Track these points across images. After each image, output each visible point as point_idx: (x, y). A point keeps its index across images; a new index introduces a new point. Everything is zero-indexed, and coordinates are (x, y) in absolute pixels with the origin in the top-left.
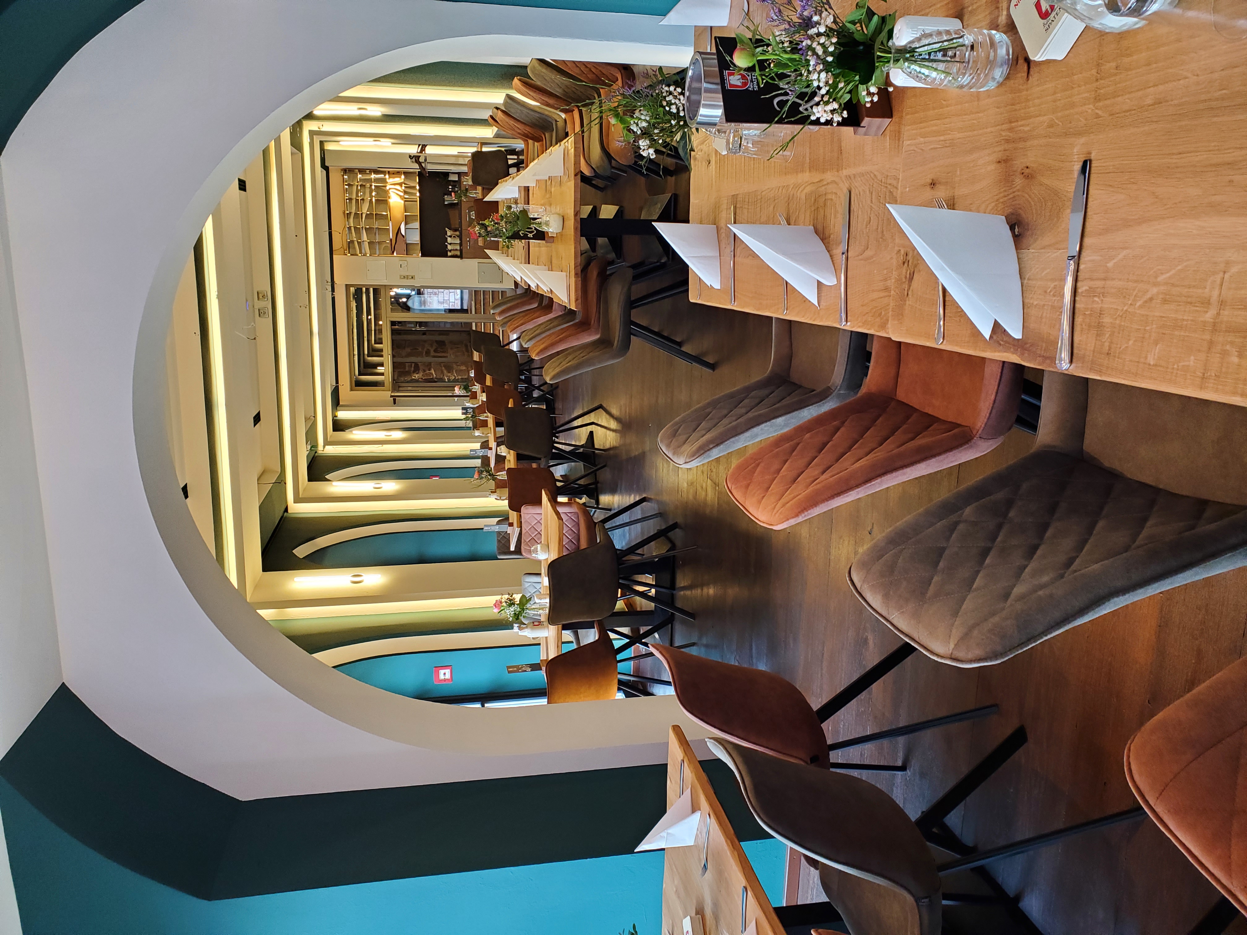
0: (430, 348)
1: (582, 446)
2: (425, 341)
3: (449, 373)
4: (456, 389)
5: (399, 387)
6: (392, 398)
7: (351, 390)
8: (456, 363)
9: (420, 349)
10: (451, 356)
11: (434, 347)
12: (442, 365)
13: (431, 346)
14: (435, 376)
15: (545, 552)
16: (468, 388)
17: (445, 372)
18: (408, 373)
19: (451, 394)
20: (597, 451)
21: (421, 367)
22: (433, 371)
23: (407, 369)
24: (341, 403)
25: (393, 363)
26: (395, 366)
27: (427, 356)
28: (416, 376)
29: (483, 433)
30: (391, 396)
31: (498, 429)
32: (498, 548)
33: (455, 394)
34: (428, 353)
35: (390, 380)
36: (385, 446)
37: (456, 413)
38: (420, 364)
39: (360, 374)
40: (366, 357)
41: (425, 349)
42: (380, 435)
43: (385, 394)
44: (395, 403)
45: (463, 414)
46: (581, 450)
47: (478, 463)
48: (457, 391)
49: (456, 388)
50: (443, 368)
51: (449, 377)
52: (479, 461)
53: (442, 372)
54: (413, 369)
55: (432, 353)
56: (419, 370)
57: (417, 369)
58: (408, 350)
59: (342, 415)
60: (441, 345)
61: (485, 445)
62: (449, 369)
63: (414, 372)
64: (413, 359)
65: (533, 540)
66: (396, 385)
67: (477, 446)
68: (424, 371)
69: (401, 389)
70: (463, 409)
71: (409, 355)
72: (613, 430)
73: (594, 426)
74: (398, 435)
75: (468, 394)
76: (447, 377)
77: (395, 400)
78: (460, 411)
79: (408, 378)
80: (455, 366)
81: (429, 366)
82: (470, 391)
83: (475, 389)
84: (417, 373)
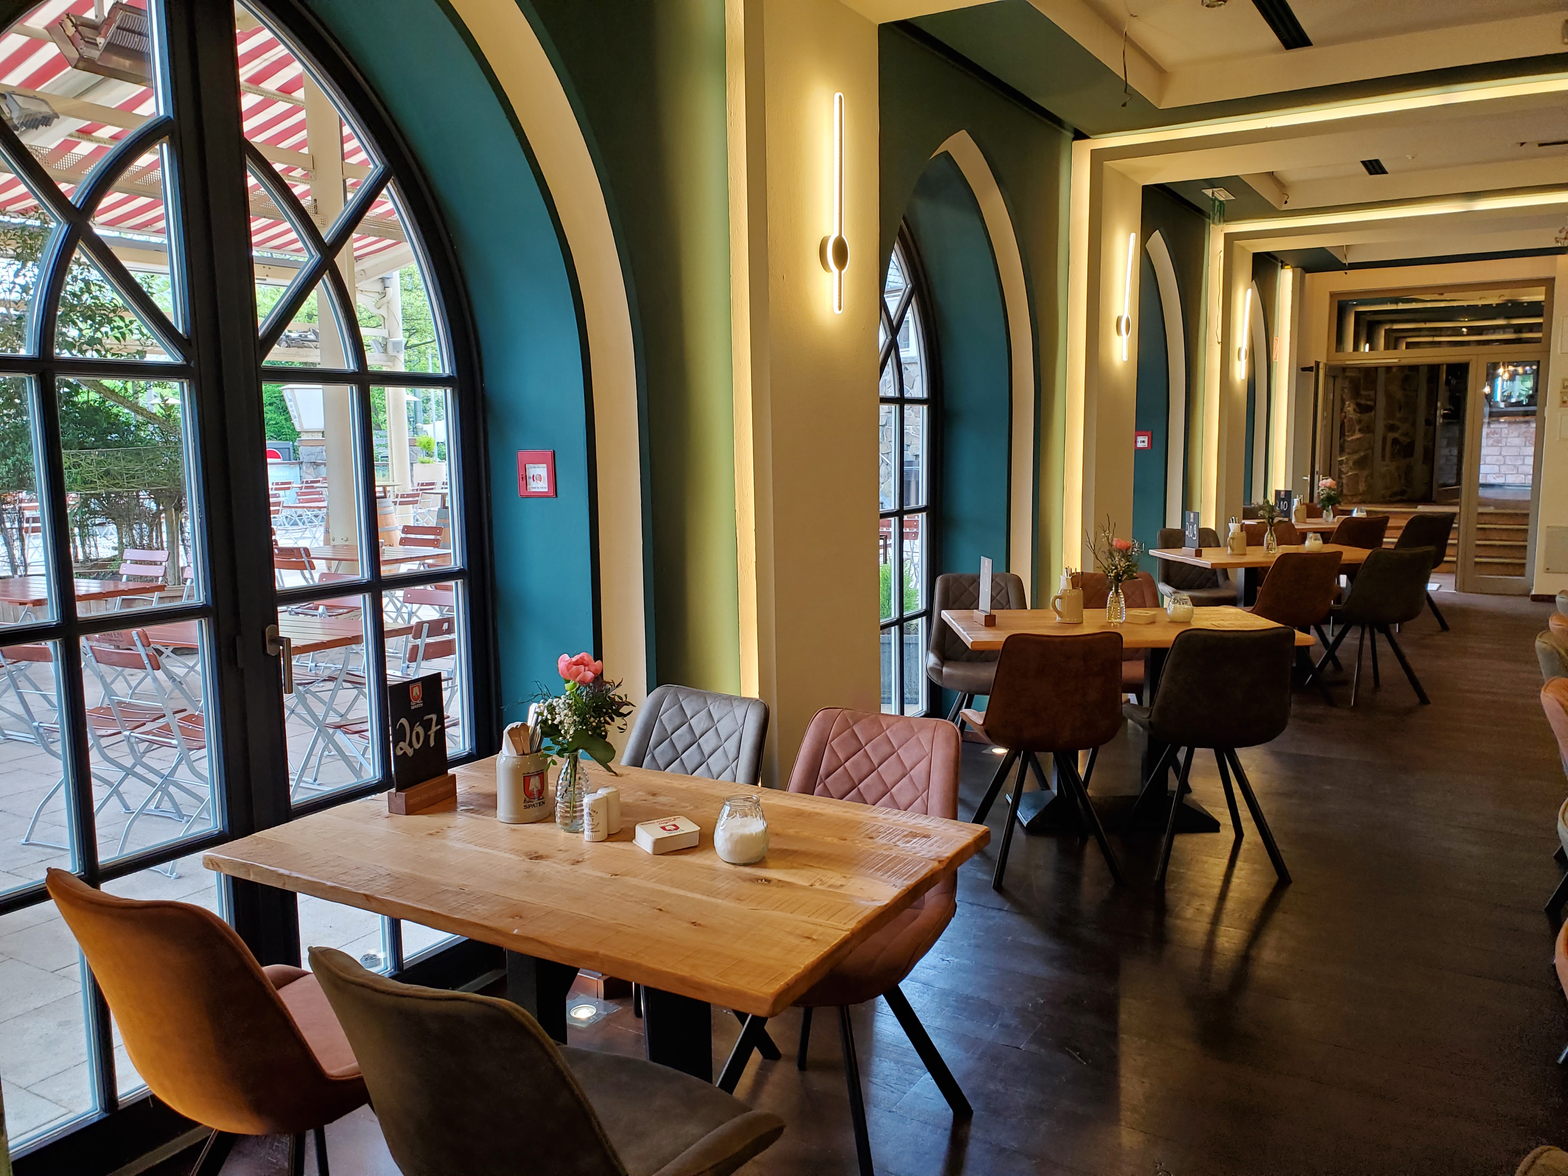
0: (1400, 431)
1: (1185, 788)
2: (1414, 424)
3: (1354, 464)
4: (1329, 482)
5: (1334, 377)
6: (1313, 364)
7: (1332, 295)
8: (1371, 475)
9: (1398, 415)
10: (1385, 467)
11: (1403, 439)
12: (1370, 451)
13: (1406, 434)
14: (1349, 439)
15: (732, 852)
16: (1329, 504)
17: (1356, 457)
18: (1356, 393)
19: (1317, 469)
20: (1164, 840)
21: (1366, 417)
22: (1358, 435)
23: (1363, 392)
24: (1307, 275)
25: (1376, 368)
26: (1369, 373)
27: (1385, 426)
28: (1350, 407)
29: (1233, 538)
30: (1317, 364)
31: (1241, 572)
32: (957, 579)
33: (1316, 477)
34: (1391, 428)
35: (1348, 362)
36: (1218, 348)
37: (1279, 481)
38: (1373, 413)
39: (1358, 314)
40: (1387, 327)
41: (1398, 423)
42: (1241, 340)
43: (1320, 353)
44: (1304, 369)
45: (1278, 493)
46: (1173, 783)
47: (1174, 522)
48: (1325, 483)
49: (1330, 480)
50: (1362, 454)
51: (1347, 463)
52: (1178, 526)
53: (1355, 452)
54: (1363, 402)
55: (1391, 436)
56: (1360, 413)
57: (1363, 409)
58: (1399, 395)
59: (1286, 278)
60: (1404, 450)
61: (1208, 539)
62: (1361, 463)
63: (1358, 405)
64: (1381, 402)
65: (854, 745)
66: (1337, 373)
67: (1210, 522)
68: (1359, 421)
69: (1331, 381)
70: (1288, 494)
71: (1389, 396)
72: (1212, 934)
73: (1232, 836)
74: (1240, 371)
75: (1316, 501)
76: (1347, 459)
77: (1310, 369)
78: (1281, 487)
79: (1347, 394)
80: (1366, 473)
81: (1368, 429)
82: (1324, 507)
83: (1327, 516)
84: (1354, 410)
